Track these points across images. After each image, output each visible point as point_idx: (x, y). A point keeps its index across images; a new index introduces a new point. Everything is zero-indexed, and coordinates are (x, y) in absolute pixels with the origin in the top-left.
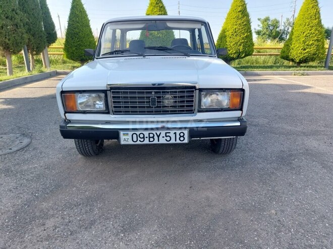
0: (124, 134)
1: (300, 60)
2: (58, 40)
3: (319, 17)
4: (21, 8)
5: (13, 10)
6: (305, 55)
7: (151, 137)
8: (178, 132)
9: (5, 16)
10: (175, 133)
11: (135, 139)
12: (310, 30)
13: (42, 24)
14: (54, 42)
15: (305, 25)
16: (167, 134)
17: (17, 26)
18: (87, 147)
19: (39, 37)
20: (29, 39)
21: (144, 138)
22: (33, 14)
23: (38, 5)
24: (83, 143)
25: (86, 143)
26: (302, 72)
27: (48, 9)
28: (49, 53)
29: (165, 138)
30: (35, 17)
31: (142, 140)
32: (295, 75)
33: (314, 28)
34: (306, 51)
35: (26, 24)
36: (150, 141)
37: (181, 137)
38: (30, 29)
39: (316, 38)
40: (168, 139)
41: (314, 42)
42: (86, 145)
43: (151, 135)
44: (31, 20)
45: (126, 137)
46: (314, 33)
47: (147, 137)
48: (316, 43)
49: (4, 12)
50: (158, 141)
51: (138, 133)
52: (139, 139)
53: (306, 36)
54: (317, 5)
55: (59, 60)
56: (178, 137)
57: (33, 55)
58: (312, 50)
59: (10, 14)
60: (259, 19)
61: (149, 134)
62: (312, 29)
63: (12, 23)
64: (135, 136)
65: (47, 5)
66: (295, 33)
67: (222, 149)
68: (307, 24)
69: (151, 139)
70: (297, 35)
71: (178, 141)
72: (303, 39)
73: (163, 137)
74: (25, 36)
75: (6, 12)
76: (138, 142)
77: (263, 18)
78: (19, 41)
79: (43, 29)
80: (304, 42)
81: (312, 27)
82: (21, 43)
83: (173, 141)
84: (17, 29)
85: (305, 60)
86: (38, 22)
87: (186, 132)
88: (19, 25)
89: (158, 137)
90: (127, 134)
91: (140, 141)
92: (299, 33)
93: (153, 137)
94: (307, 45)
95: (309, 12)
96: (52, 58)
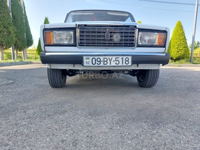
0: (86, 58)
1: (176, 58)
2: (33, 45)
3: (184, 35)
4: (14, 23)
5: (9, 24)
6: (178, 55)
7: (105, 61)
8: (124, 57)
9: (3, 26)
10: (122, 58)
11: (94, 63)
12: (180, 42)
13: (25, 34)
14: (31, 46)
15: (177, 39)
16: (117, 59)
17: (10, 33)
18: (56, 78)
19: (22, 41)
20: (16, 41)
21: (100, 61)
22: (20, 28)
23: (24, 24)
24: (54, 75)
25: (55, 74)
26: (178, 64)
27: (29, 27)
28: (27, 53)
29: (115, 62)
30: (21, 30)
31: (99, 63)
32: (174, 66)
33: (182, 41)
34: (179, 53)
35: (16, 33)
36: (104, 64)
37: (126, 61)
38: (18, 36)
39: (184, 46)
40: (117, 62)
41: (183, 48)
42: (56, 76)
43: (105, 60)
44: (19, 31)
45: (88, 60)
46: (182, 43)
47: (102, 61)
48: (184, 48)
49: (3, 24)
50: (110, 64)
51: (96, 58)
52: (97, 62)
53: (178, 45)
54: (182, 29)
55: (33, 57)
56: (124, 61)
57: (17, 51)
58: (182, 52)
59: (7, 26)
61: (104, 58)
62: (181, 41)
63: (7, 30)
64: (94, 60)
65: (29, 25)
66: (172, 43)
67: (149, 82)
68: (178, 38)
69: (105, 63)
70: (173, 44)
71: (124, 64)
72: (177, 47)
73: (114, 61)
74: (14, 39)
75: (4, 24)
76: (96, 65)
78: (10, 41)
79: (25, 37)
80: (177, 48)
81: (181, 40)
82: (11, 43)
83: (121, 64)
84: (9, 35)
85: (179, 58)
86: (23, 33)
87: (130, 58)
88: (11, 32)
89: (110, 61)
90: (89, 58)
91: (97, 63)
92: (174, 43)
93: (107, 61)
94: (179, 50)
95: (178, 32)
96: (29, 55)
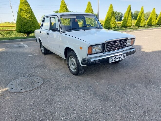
0: (110, 59)
10: (123, 55)
40: (122, 58)
47: (116, 59)
50: (119, 59)
60: (54, 11)
64: (113, 59)
76: (114, 61)
77: (56, 11)
87: (126, 54)
95: (90, 10)
